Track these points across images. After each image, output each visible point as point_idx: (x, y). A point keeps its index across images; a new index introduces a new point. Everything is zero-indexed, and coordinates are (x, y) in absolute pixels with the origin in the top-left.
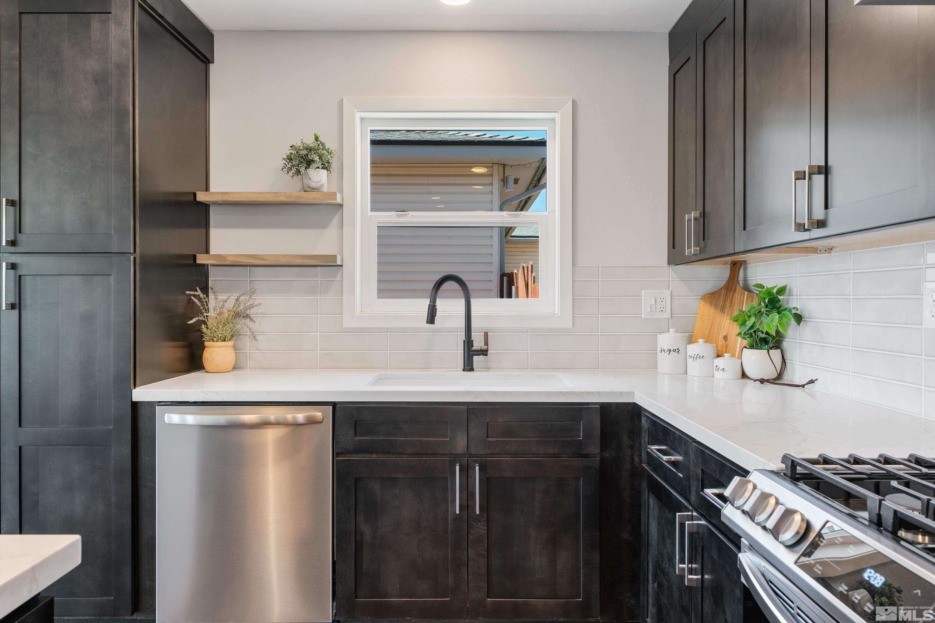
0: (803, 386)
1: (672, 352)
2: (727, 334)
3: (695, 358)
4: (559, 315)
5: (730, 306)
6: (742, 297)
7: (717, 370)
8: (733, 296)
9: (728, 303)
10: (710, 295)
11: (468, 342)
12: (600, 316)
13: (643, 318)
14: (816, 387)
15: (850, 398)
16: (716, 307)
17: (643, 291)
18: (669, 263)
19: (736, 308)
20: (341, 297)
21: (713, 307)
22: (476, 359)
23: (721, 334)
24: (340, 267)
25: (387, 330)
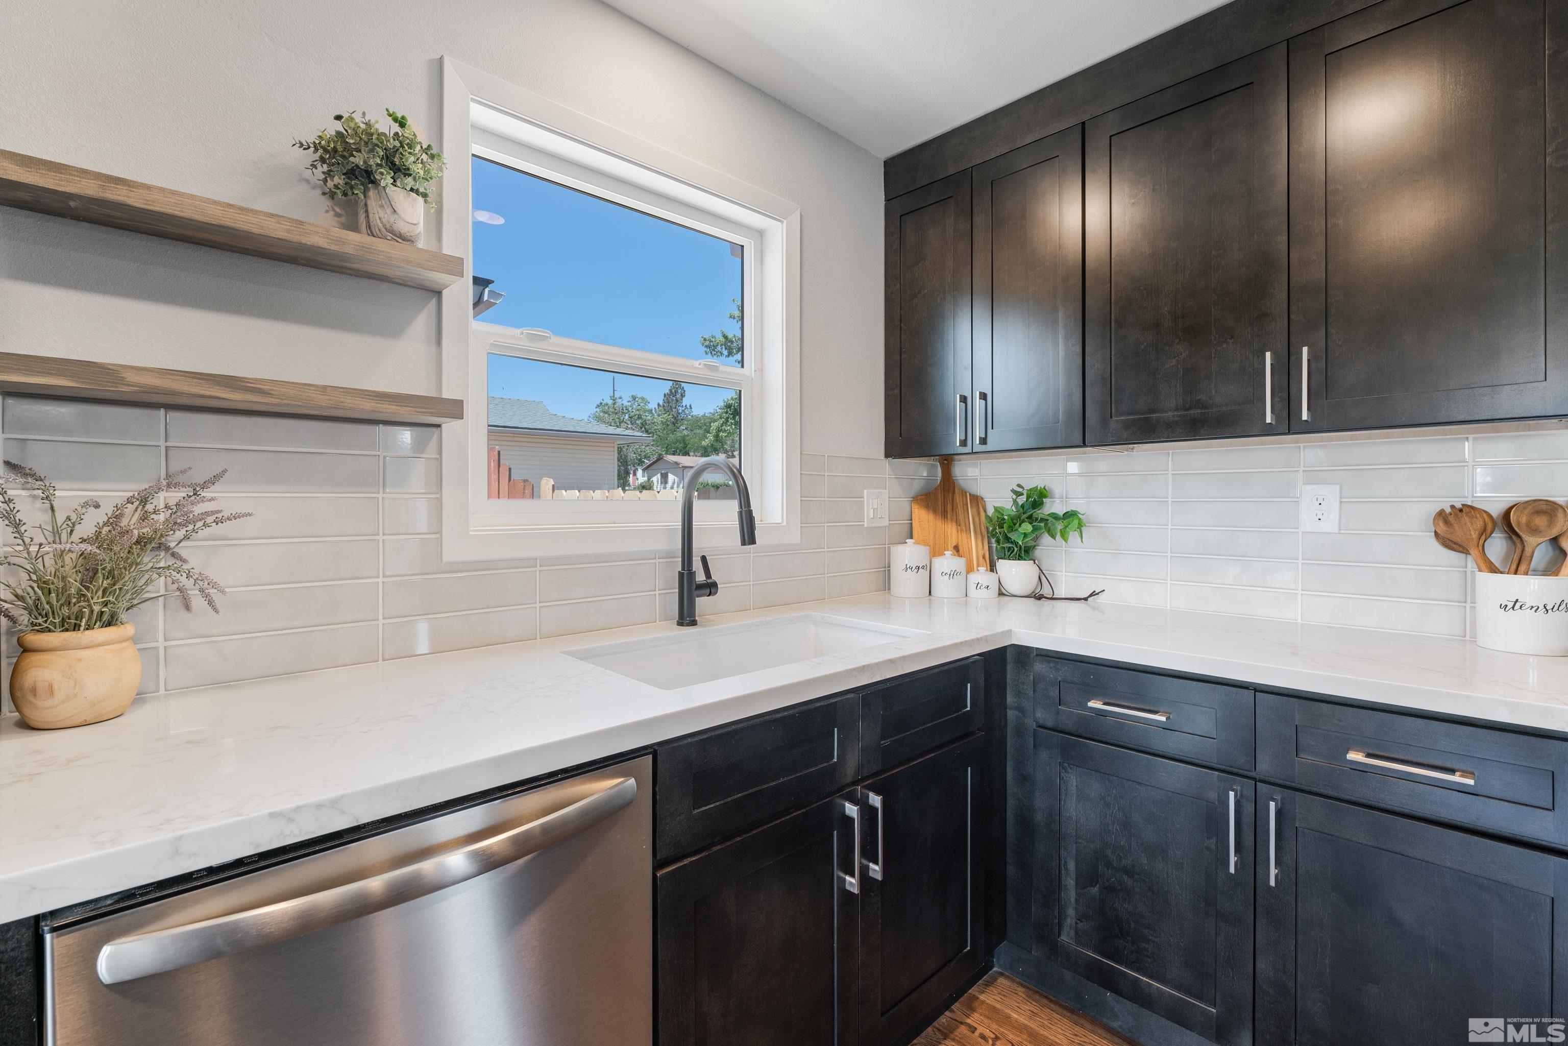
0: (1086, 599)
1: (920, 570)
2: (958, 544)
3: (952, 576)
4: (785, 524)
5: (952, 509)
6: (964, 499)
7: (978, 587)
8: (953, 497)
9: (949, 506)
10: (924, 497)
11: (686, 575)
12: (826, 525)
13: (865, 526)
14: (1100, 599)
15: (1168, 608)
16: (935, 511)
17: (865, 491)
18: (888, 455)
19: (960, 512)
20: (438, 496)
21: (931, 511)
22: (702, 603)
23: (949, 544)
24: (434, 429)
25: (532, 562)
